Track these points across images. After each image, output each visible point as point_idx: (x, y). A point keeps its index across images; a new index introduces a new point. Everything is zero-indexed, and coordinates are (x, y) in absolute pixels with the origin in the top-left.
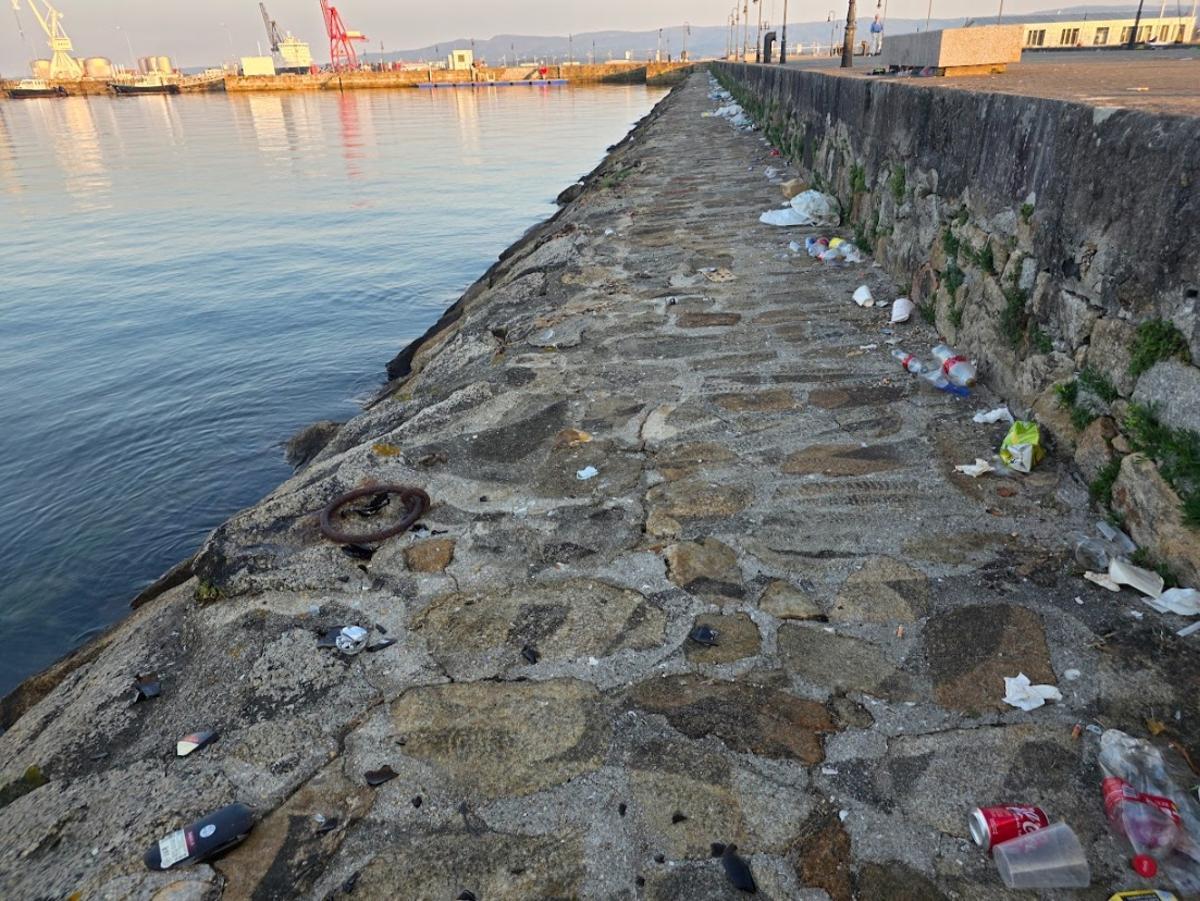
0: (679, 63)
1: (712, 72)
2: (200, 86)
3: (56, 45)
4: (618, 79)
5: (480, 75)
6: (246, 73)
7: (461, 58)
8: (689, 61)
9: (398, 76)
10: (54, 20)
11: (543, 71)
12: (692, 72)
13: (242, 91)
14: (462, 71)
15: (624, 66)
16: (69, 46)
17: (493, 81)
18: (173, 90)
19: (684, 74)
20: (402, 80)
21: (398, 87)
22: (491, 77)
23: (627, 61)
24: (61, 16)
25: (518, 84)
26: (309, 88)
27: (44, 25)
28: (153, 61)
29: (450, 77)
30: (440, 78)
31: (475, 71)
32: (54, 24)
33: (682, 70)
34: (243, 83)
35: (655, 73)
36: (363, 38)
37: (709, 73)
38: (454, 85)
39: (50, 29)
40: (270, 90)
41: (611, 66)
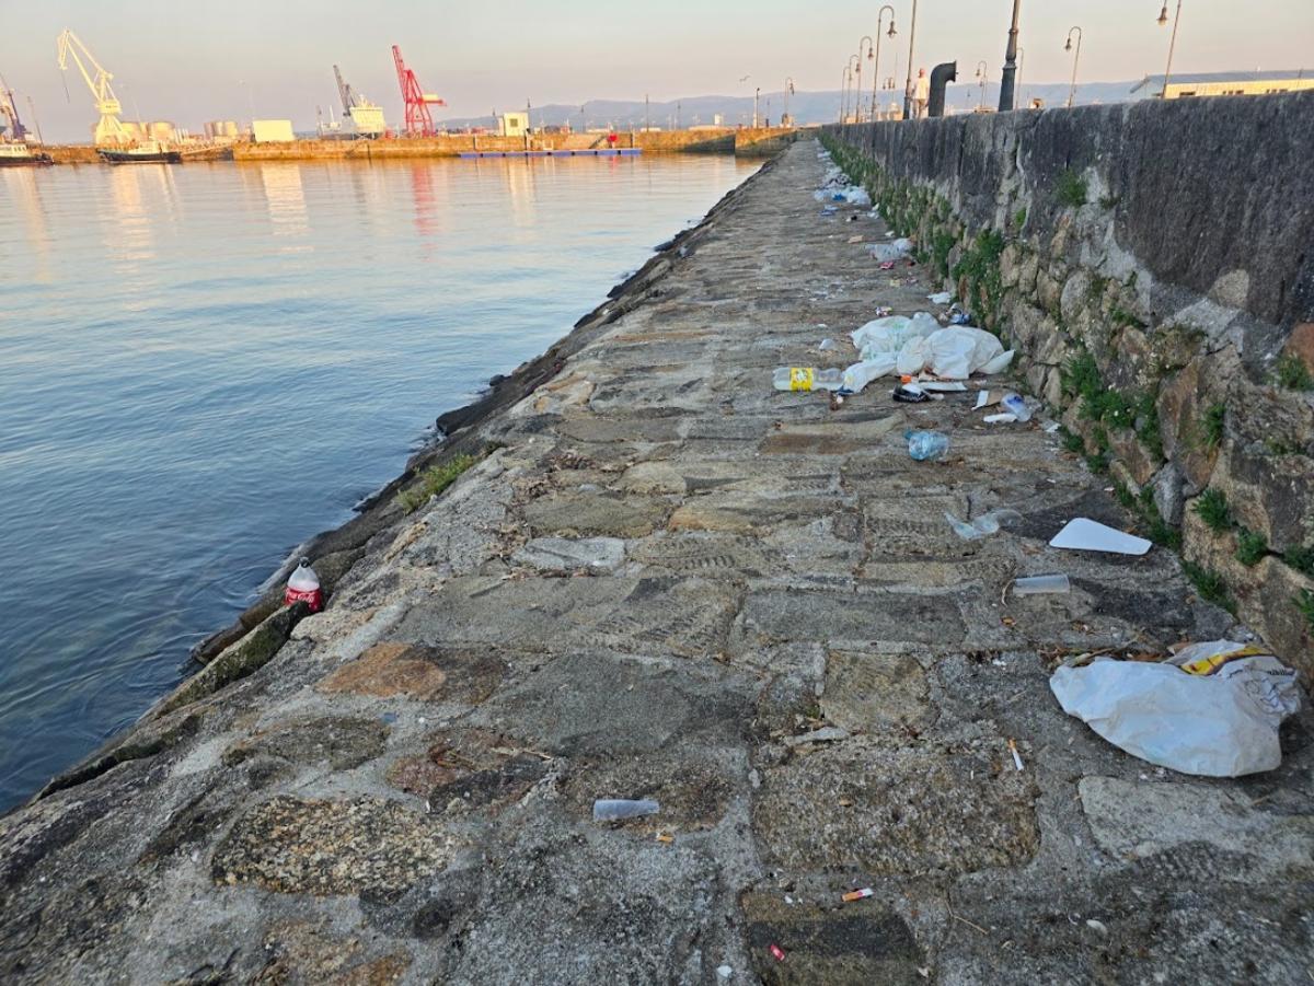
0: (779, 129)
1: (822, 140)
2: (207, 153)
3: (104, 107)
4: (703, 149)
5: (536, 142)
6: (259, 139)
7: (514, 123)
8: (792, 125)
9: (437, 144)
10: (103, 81)
11: (612, 138)
12: (795, 141)
13: (254, 159)
14: (514, 137)
15: (712, 132)
16: (118, 110)
17: (551, 150)
18: (173, 158)
19: (785, 144)
20: (442, 148)
21: (437, 156)
22: (549, 146)
23: (716, 126)
24: (111, 76)
25: (580, 154)
26: (332, 157)
27: (92, 86)
28: (220, 125)
29: (499, 145)
30: (487, 146)
31: (529, 138)
32: (103, 87)
33: (782, 138)
34: (255, 150)
35: (747, 142)
36: (440, 102)
37: (817, 141)
38: (504, 155)
39: (99, 91)
40: (286, 159)
41: (696, 133)
